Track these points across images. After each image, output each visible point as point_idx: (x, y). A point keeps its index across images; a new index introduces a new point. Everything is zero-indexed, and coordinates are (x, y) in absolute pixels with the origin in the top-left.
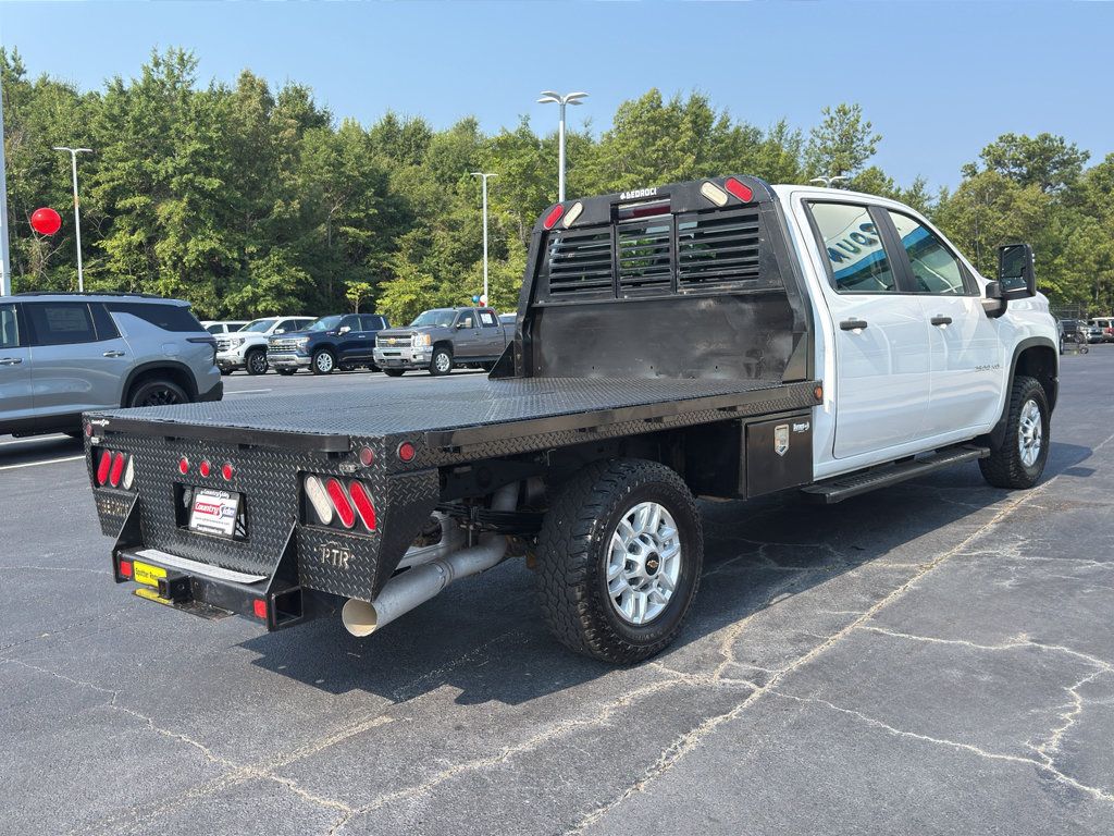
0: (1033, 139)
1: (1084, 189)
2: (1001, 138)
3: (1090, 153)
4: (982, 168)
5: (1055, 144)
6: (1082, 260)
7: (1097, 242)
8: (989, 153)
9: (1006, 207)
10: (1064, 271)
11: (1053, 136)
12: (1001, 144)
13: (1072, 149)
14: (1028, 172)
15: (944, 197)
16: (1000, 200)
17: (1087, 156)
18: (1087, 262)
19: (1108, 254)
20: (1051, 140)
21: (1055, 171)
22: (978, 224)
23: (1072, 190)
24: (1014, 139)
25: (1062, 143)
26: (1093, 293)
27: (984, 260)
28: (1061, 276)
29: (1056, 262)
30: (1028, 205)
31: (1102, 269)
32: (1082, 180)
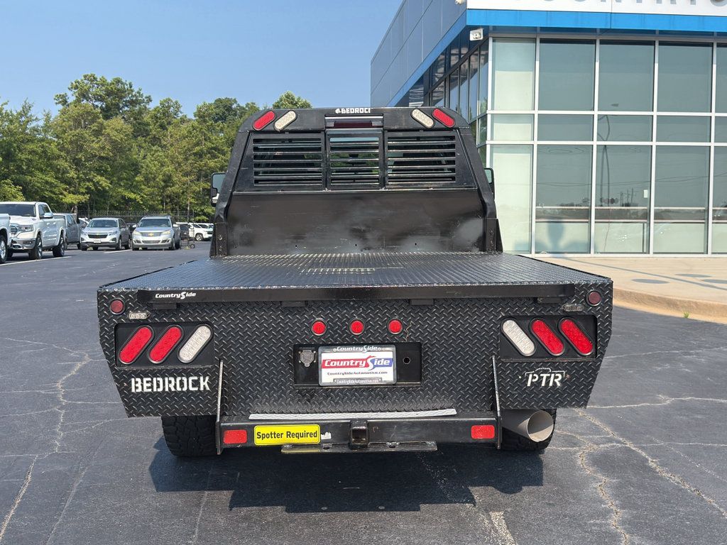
0: (109, 81)
1: (148, 124)
2: (85, 76)
3: (152, 98)
4: (71, 98)
5: (126, 87)
6: (154, 179)
7: (162, 166)
8: (76, 87)
9: (98, 133)
10: (143, 187)
11: (124, 81)
12: (86, 81)
13: (139, 93)
14: (107, 106)
15: (47, 120)
16: (94, 126)
17: (149, 100)
18: (158, 179)
19: (171, 175)
20: (122, 83)
21: (126, 108)
22: (78, 145)
23: (139, 124)
24: (95, 79)
25: (131, 87)
26: (162, 204)
27: (84, 173)
28: (141, 190)
29: (136, 179)
30: (115, 133)
31: (167, 186)
32: (146, 118)
